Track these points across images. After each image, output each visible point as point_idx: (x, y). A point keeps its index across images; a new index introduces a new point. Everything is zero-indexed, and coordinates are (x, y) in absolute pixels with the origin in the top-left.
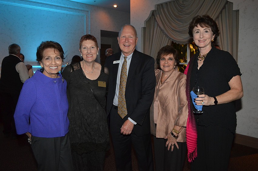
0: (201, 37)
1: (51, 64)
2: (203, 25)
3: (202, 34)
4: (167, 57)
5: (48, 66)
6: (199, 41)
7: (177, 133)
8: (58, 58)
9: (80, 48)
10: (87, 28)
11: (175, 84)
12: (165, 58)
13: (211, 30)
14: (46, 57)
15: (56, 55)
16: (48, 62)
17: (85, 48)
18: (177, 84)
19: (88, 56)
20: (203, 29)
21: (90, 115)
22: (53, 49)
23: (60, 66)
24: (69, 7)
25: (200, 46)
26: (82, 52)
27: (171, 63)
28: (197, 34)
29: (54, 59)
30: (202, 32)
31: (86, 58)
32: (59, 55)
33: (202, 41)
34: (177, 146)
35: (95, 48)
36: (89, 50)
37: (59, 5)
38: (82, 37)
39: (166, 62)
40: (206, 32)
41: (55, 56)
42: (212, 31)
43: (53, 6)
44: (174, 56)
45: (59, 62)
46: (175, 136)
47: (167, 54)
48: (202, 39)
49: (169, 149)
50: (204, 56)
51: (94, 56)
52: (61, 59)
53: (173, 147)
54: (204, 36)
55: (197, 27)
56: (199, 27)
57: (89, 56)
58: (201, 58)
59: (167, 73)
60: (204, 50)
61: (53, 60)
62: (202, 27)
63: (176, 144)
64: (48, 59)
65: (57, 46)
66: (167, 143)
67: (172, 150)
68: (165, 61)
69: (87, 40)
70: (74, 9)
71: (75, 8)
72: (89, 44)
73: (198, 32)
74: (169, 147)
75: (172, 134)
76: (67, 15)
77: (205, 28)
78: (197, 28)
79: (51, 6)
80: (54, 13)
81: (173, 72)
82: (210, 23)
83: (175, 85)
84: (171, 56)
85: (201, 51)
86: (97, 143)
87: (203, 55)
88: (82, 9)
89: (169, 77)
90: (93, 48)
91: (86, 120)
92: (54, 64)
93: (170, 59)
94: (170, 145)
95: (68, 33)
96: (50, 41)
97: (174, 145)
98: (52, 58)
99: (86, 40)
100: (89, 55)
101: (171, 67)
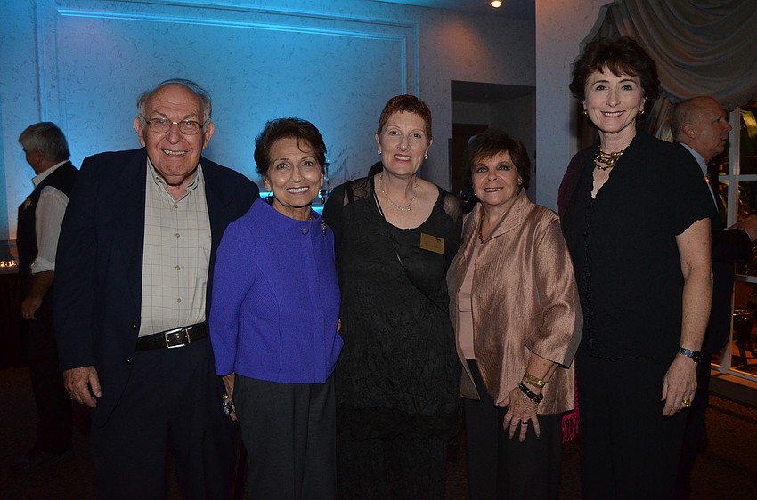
0: (613, 103)
1: (291, 180)
2: (619, 69)
3: (613, 95)
4: (493, 163)
5: (282, 187)
6: (604, 113)
7: (536, 385)
8: (308, 164)
9: (380, 130)
10: (409, 76)
11: (521, 239)
12: (488, 165)
13: (639, 83)
14: (277, 163)
15: (304, 155)
16: (283, 174)
17: (394, 133)
18: (528, 240)
19: (399, 157)
20: (619, 79)
21: (390, 329)
22: (295, 140)
23: (315, 184)
24: (354, 17)
25: (606, 129)
26: (384, 142)
27: (508, 178)
28: (598, 92)
29: (299, 166)
30: (614, 88)
31: (392, 162)
32: (312, 153)
33: (614, 115)
34: (537, 426)
35: (424, 137)
36: (405, 141)
37: (327, 14)
38: (391, 100)
39: (492, 178)
40: (627, 88)
41: (299, 158)
42: (643, 85)
43: (311, 19)
44: (512, 159)
45: (311, 175)
46: (531, 395)
47: (491, 152)
48: (613, 110)
49: (511, 434)
50: (614, 157)
51: (415, 162)
52: (318, 167)
53: (524, 430)
54: (621, 100)
55: (602, 73)
56: (608, 75)
57: (401, 158)
58: (603, 162)
59: (496, 209)
60: (615, 139)
61: (296, 169)
62: (616, 73)
63: (535, 421)
64: (281, 166)
65: (305, 132)
66: (508, 417)
67: (522, 437)
68: (489, 175)
69: (406, 113)
70: (372, 23)
71: (374, 19)
72: (407, 122)
73: (601, 88)
74: (513, 429)
75: (524, 389)
76: (349, 41)
77: (623, 78)
78: (602, 77)
79: (304, 18)
80: (311, 37)
81: (513, 204)
82: (638, 63)
83: (522, 244)
84: (505, 158)
85: (607, 142)
86: (409, 413)
87: (611, 154)
88: (395, 20)
89: (502, 221)
90: (416, 135)
91: (379, 342)
92: (298, 180)
93: (502, 167)
94: (515, 423)
95: (353, 94)
96: (288, 118)
97: (530, 422)
98: (291, 164)
99: (403, 110)
100: (400, 155)
101: (509, 191)
